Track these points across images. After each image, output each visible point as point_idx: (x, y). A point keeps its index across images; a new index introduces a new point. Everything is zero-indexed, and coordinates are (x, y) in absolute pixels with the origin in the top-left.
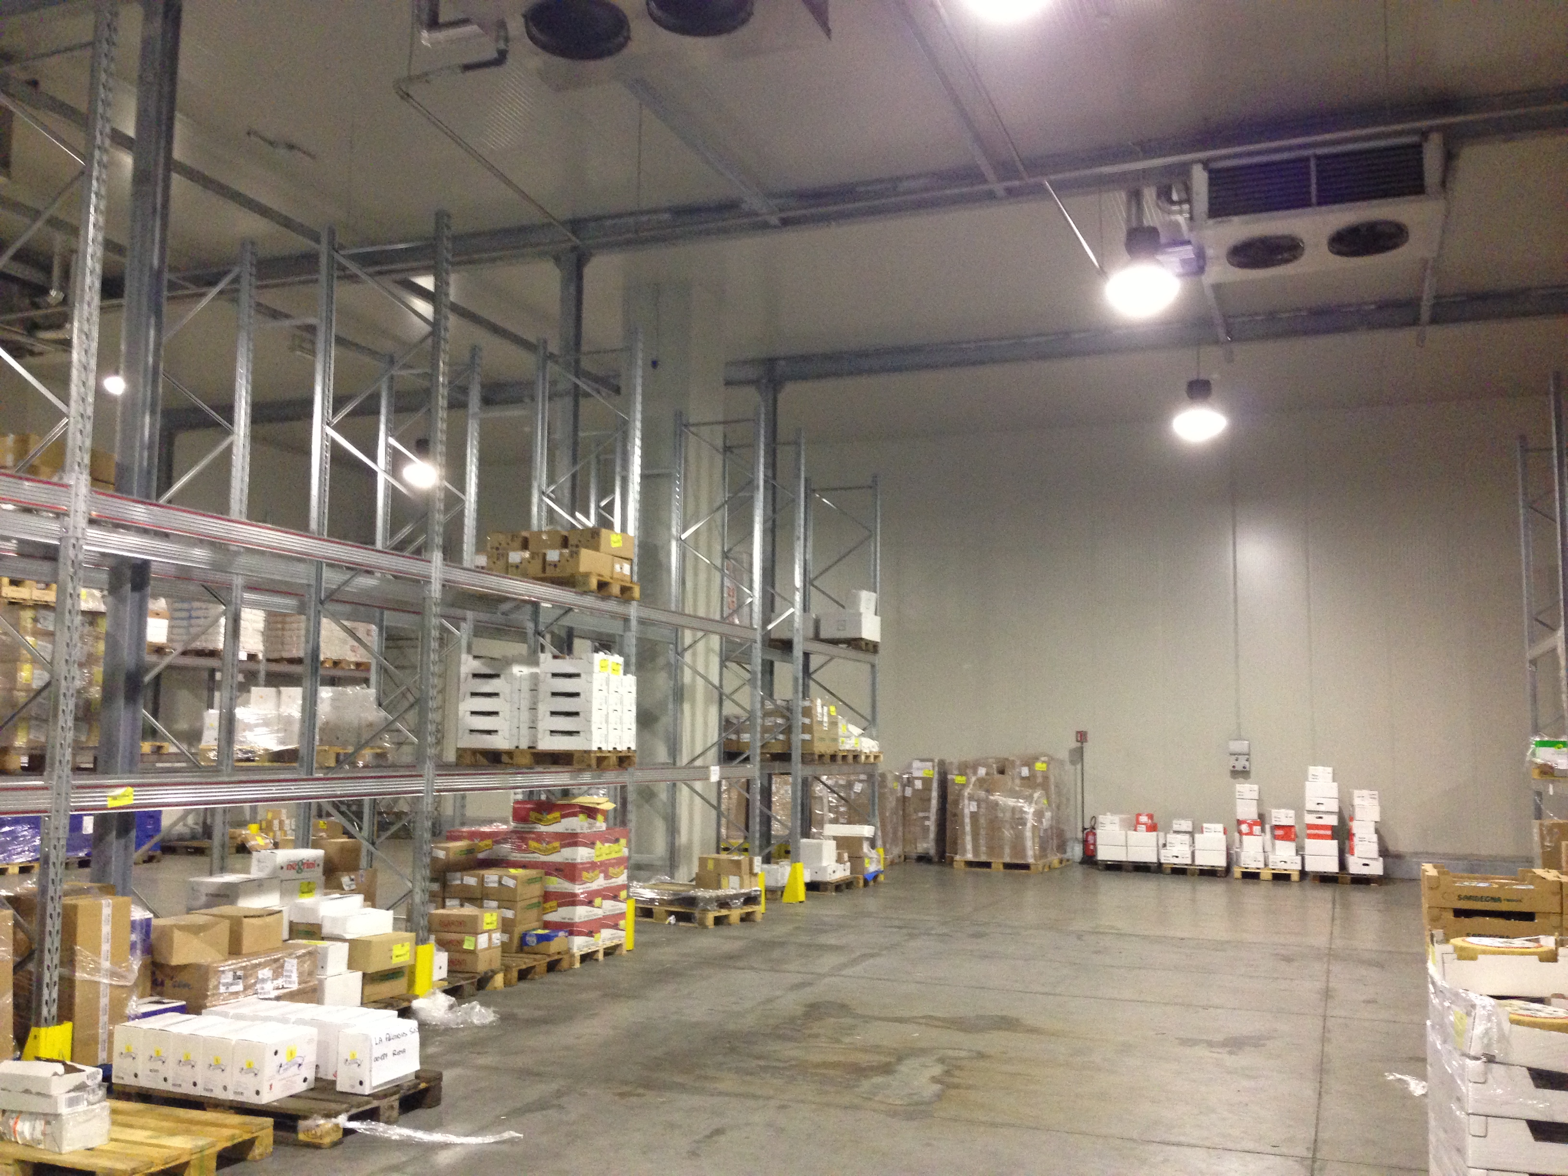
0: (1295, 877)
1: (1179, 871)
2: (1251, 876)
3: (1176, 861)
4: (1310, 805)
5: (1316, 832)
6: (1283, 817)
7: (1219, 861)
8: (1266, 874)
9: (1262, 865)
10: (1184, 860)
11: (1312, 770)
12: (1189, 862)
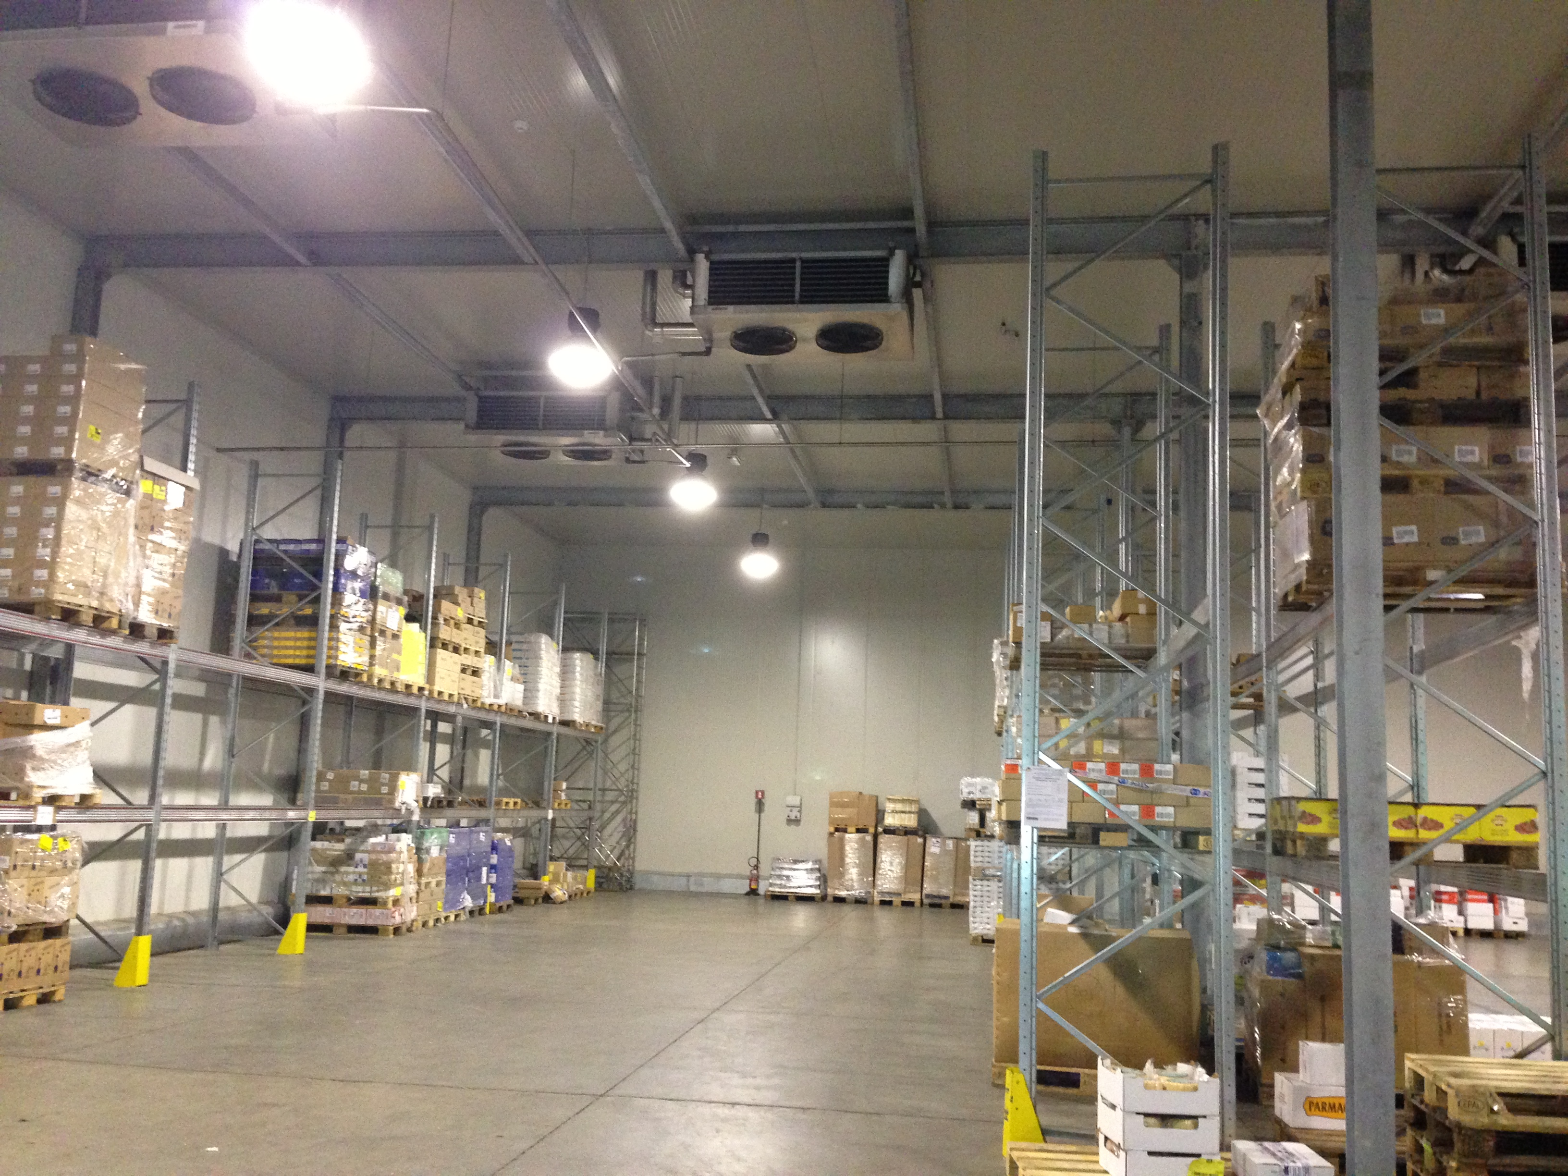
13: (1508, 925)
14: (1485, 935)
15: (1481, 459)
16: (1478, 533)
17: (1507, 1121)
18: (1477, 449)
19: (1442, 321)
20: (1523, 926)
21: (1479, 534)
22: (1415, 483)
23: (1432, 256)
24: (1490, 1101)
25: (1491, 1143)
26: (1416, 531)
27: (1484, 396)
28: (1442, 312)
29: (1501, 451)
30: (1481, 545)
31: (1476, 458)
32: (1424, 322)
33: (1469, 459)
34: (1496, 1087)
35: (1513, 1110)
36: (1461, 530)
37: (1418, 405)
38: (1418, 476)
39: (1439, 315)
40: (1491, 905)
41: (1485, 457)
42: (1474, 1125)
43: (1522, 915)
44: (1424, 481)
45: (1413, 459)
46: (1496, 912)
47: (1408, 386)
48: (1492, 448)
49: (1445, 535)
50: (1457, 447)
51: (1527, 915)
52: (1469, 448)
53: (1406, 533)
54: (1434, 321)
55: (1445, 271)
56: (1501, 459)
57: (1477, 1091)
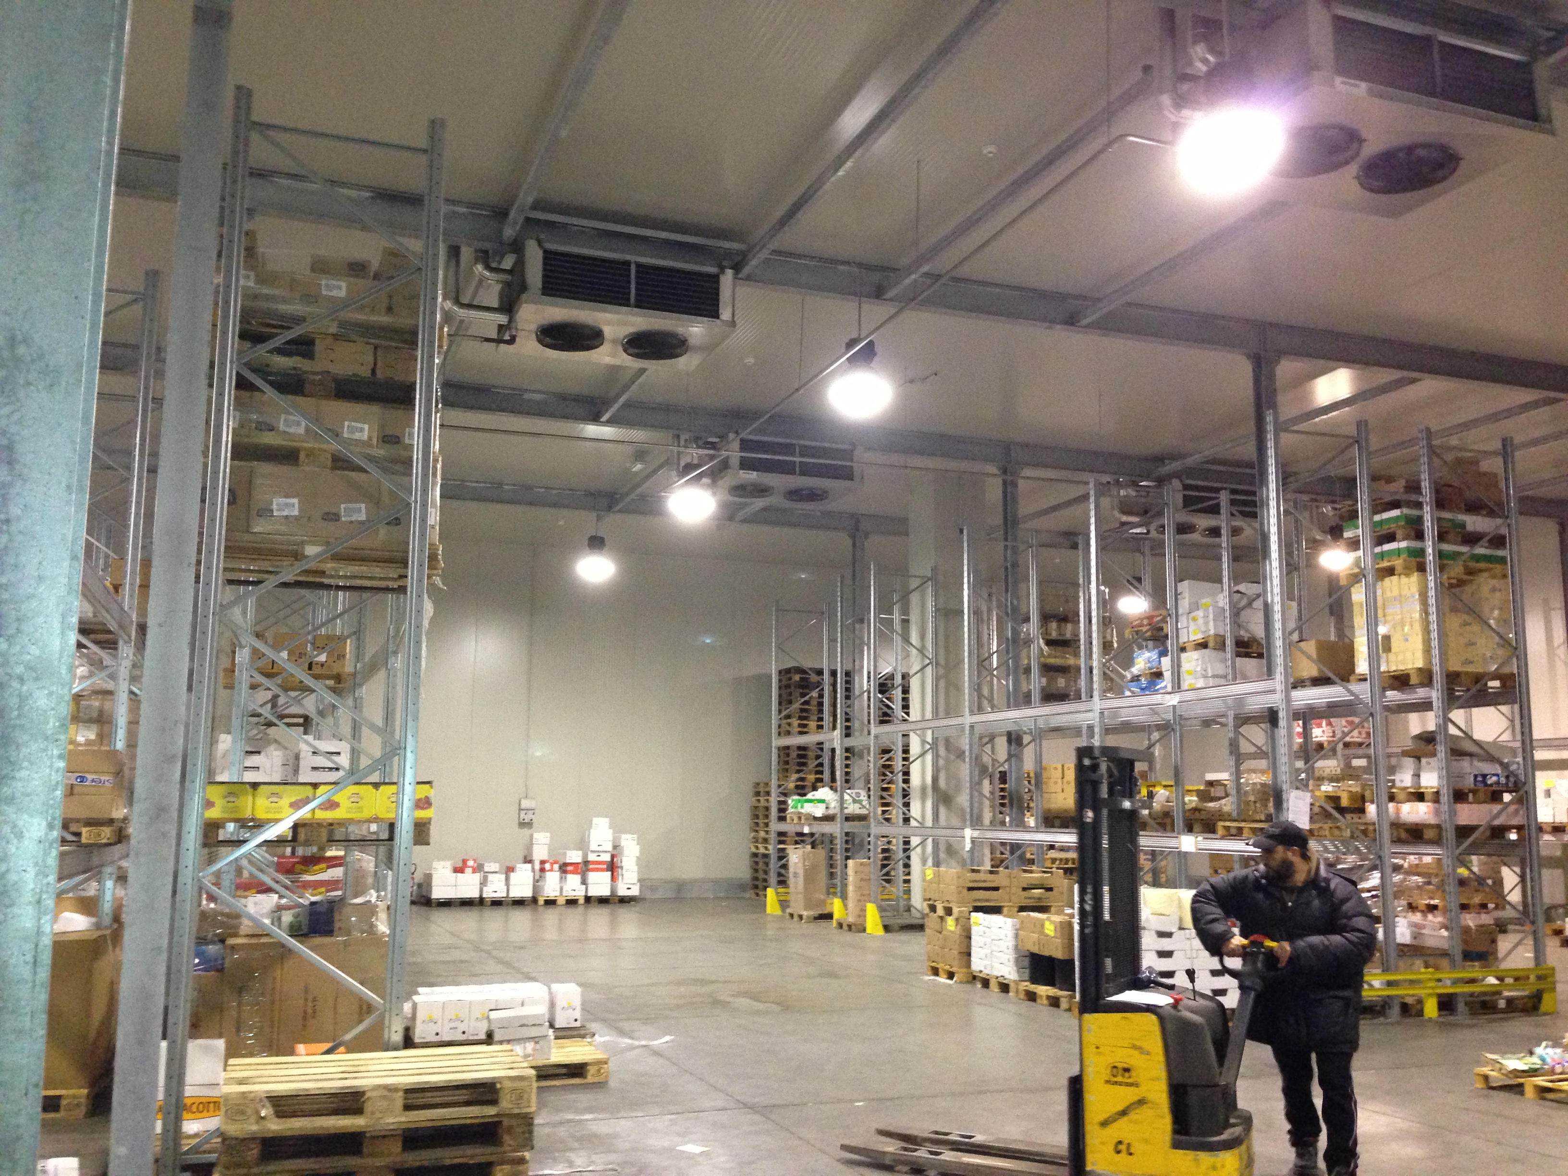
0: (582, 901)
1: (497, 903)
2: (550, 903)
3: (495, 895)
4: (593, 847)
5: (598, 866)
6: (575, 856)
7: (527, 893)
8: (561, 901)
9: (558, 894)
10: (501, 894)
11: (595, 820)
12: (505, 895)
13: (622, 892)
14: (603, 901)
15: (370, 438)
16: (360, 510)
17: (276, 1126)
18: (366, 427)
19: (343, 293)
20: (635, 891)
21: (360, 512)
22: (302, 456)
23: (477, 251)
24: (259, 1106)
25: (255, 1151)
26: (297, 506)
27: (379, 374)
28: (344, 285)
29: (389, 431)
30: (361, 523)
31: (365, 436)
32: (324, 293)
33: (357, 436)
34: (267, 1092)
35: (281, 1114)
36: (343, 506)
37: (312, 377)
38: (305, 449)
39: (340, 288)
40: (609, 873)
41: (375, 435)
42: (240, 1135)
43: (635, 881)
44: (310, 453)
45: (301, 430)
46: (613, 879)
47: (304, 356)
48: (382, 427)
49: (327, 510)
50: (346, 423)
51: (639, 880)
52: (359, 425)
53: (287, 505)
54: (334, 293)
55: (488, 267)
56: (391, 439)
57: (245, 1098)
